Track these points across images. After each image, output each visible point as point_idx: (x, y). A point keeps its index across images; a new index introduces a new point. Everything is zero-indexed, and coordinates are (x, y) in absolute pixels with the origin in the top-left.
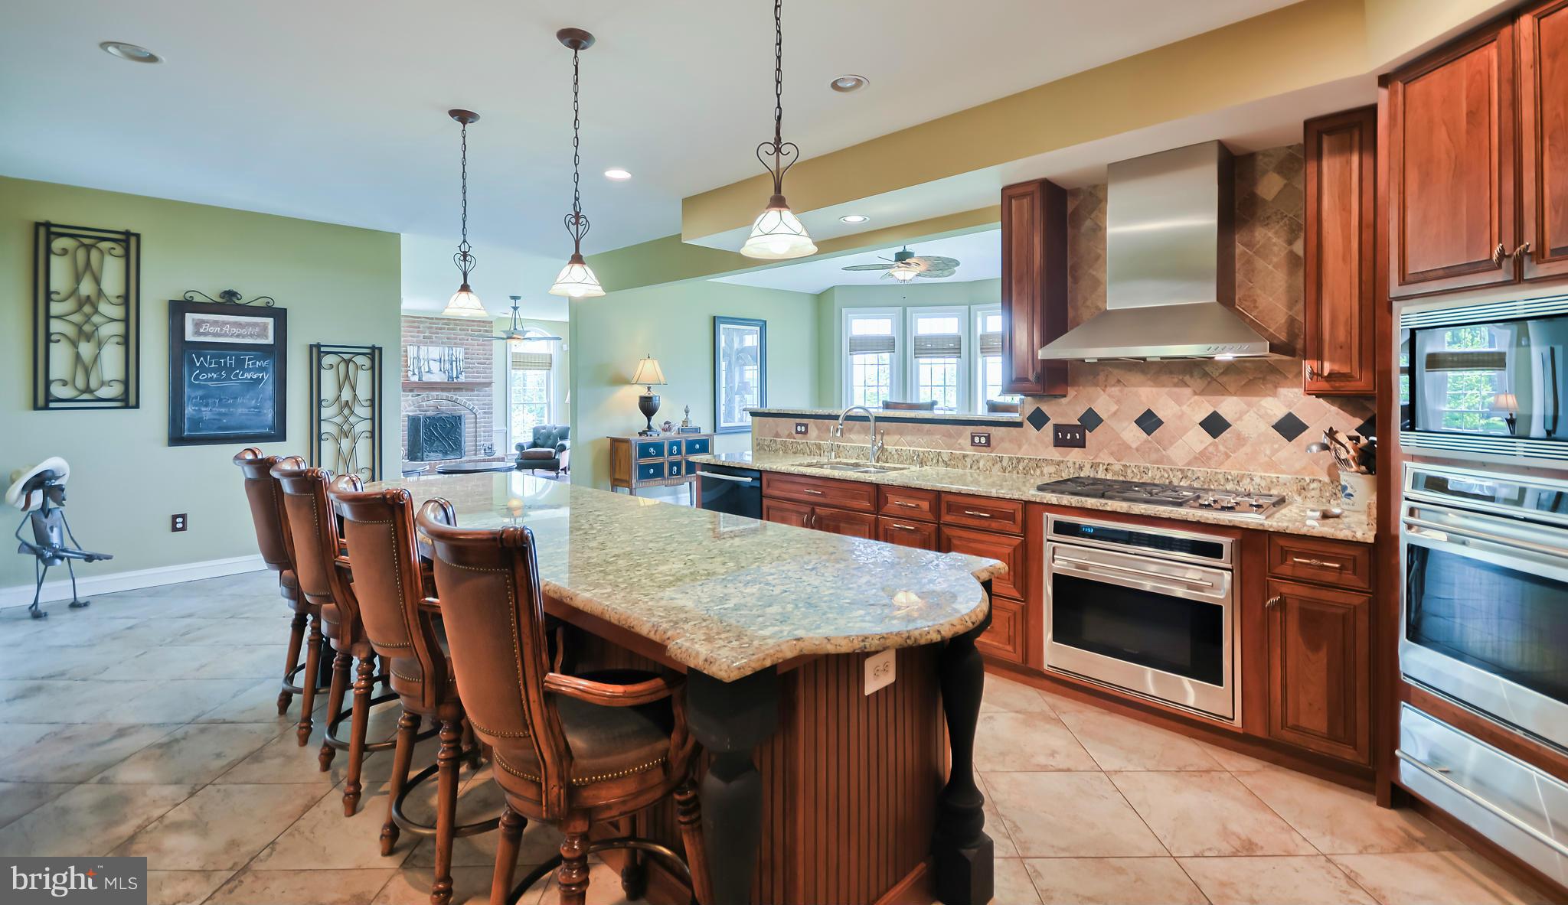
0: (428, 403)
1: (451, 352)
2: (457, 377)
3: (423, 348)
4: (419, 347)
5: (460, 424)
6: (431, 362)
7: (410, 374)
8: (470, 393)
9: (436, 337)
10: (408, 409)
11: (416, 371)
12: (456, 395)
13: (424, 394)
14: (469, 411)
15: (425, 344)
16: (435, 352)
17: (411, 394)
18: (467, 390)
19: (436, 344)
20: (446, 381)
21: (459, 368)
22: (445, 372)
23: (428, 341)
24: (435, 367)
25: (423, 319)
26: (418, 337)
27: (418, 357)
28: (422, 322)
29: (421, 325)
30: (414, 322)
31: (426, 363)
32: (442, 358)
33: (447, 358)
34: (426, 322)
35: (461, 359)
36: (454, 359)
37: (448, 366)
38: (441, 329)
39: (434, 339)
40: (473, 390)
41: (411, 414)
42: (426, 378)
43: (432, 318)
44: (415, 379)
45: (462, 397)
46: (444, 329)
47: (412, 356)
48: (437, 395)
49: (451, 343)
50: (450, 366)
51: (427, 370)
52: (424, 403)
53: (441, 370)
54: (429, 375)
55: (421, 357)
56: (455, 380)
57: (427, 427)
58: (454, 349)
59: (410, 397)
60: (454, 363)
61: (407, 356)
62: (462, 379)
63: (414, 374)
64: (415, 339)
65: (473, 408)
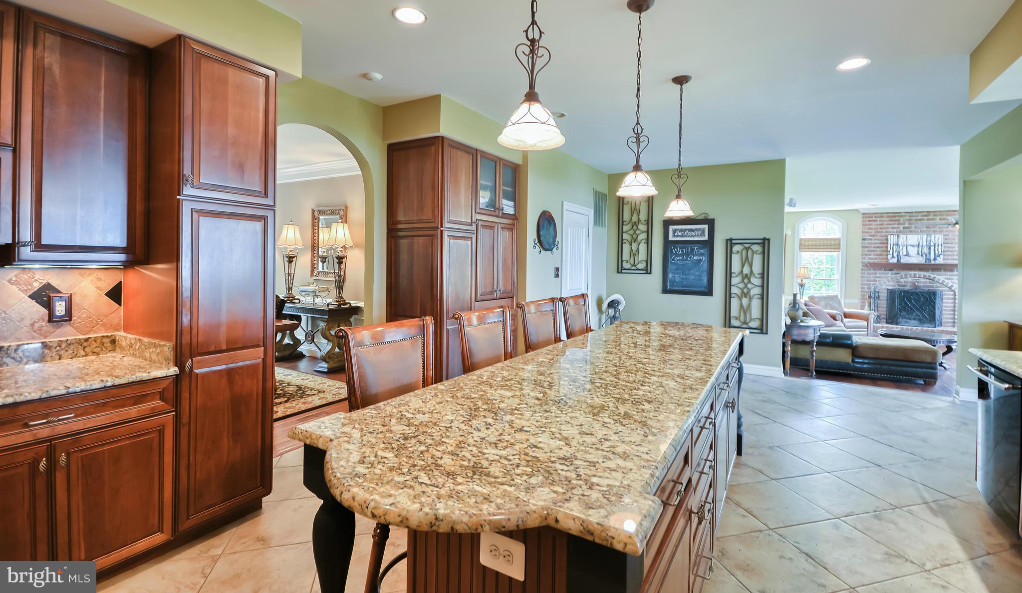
0: (906, 280)
1: (929, 239)
2: (935, 259)
3: (902, 238)
4: (898, 236)
5: (935, 299)
6: (910, 248)
7: (890, 257)
8: (949, 273)
9: (915, 227)
10: (888, 283)
11: (895, 255)
12: (934, 274)
13: (903, 273)
14: (947, 289)
15: (904, 233)
16: (913, 239)
17: (890, 272)
18: (946, 270)
19: (916, 233)
20: (923, 262)
21: (937, 252)
22: (922, 255)
23: (908, 230)
24: (913, 251)
25: (904, 214)
26: (898, 228)
27: (898, 245)
28: (901, 216)
29: (902, 219)
30: (895, 217)
31: (905, 248)
32: (921, 244)
33: (925, 244)
34: (906, 216)
35: (940, 243)
36: (932, 244)
37: (925, 250)
38: (920, 220)
39: (913, 229)
40: (952, 271)
41: (890, 288)
42: (904, 260)
43: (912, 212)
44: (895, 261)
45: (940, 277)
46: (923, 220)
47: (892, 243)
48: (914, 274)
49: (929, 231)
50: (928, 251)
51: (905, 253)
52: (902, 280)
53: (918, 254)
54: (907, 258)
55: (900, 244)
56: (933, 262)
57: (902, 299)
58: (933, 236)
59: (890, 275)
60: (932, 248)
61: (887, 243)
62: (940, 261)
63: (893, 257)
64: (895, 230)
65: (952, 286)
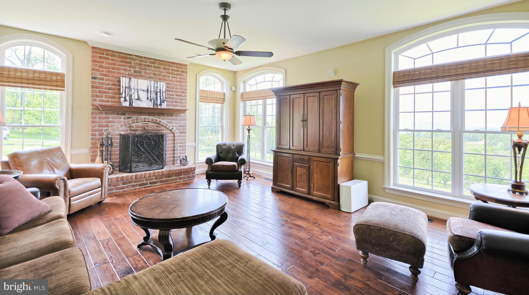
0: (137, 124)
1: (156, 85)
2: (161, 105)
3: (134, 80)
4: (130, 79)
5: (163, 141)
6: (140, 92)
7: (122, 100)
8: (170, 118)
9: (144, 72)
10: (120, 129)
11: (128, 98)
12: (160, 118)
13: (134, 117)
14: (169, 131)
15: (136, 77)
16: (143, 84)
17: (123, 116)
18: (168, 115)
19: (146, 78)
20: (152, 107)
21: (162, 98)
22: (151, 100)
23: (138, 75)
24: (143, 96)
25: (134, 57)
26: (130, 70)
27: (129, 88)
28: (132, 59)
29: (133, 62)
30: (127, 58)
31: (136, 92)
32: (149, 89)
33: (153, 89)
34: (137, 60)
35: (164, 91)
36: (158, 90)
37: (153, 96)
38: (148, 66)
39: (143, 74)
40: (172, 115)
41: (123, 133)
42: (136, 104)
43: (142, 57)
44: (127, 104)
45: (164, 121)
46: (151, 66)
47: (124, 86)
48: (144, 118)
49: (155, 78)
50: (155, 96)
51: (137, 98)
52: (134, 125)
53: (148, 99)
54: (138, 101)
55: (132, 87)
56: (159, 107)
57: (135, 144)
58: (159, 83)
59: (122, 119)
60: (159, 94)
61: (120, 86)
62: (164, 106)
63: (125, 100)
64: (127, 73)
65: (172, 129)
